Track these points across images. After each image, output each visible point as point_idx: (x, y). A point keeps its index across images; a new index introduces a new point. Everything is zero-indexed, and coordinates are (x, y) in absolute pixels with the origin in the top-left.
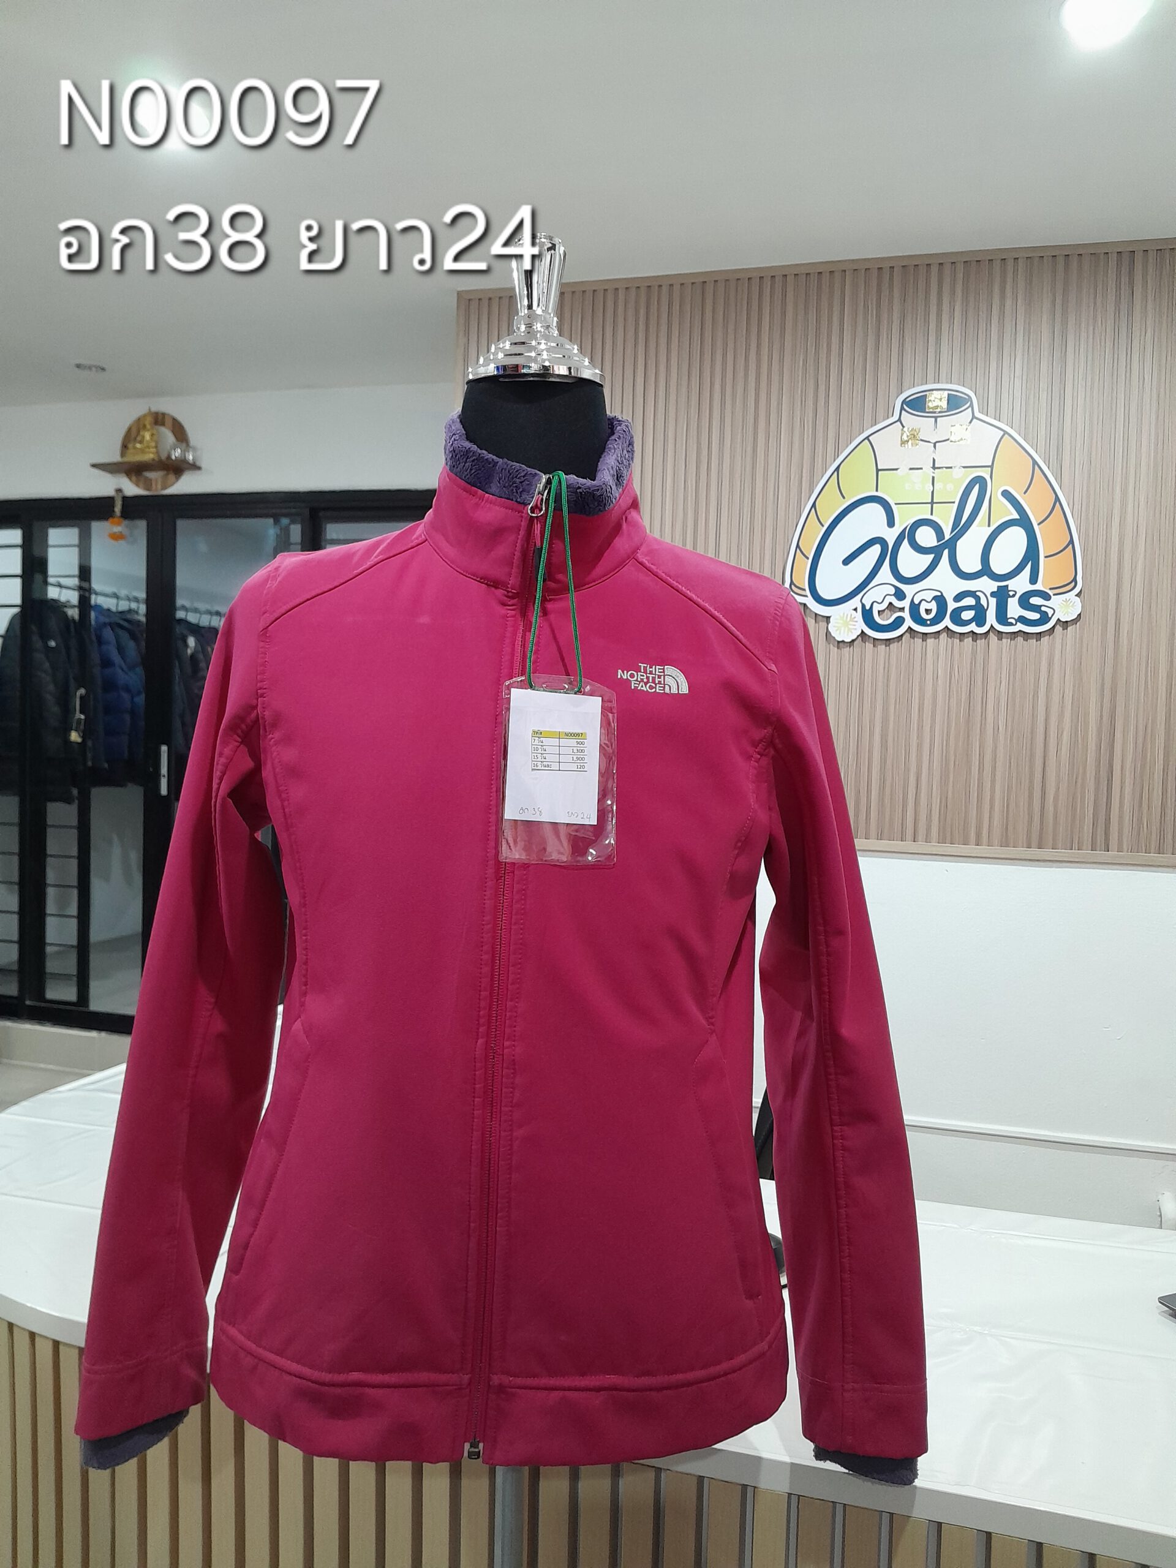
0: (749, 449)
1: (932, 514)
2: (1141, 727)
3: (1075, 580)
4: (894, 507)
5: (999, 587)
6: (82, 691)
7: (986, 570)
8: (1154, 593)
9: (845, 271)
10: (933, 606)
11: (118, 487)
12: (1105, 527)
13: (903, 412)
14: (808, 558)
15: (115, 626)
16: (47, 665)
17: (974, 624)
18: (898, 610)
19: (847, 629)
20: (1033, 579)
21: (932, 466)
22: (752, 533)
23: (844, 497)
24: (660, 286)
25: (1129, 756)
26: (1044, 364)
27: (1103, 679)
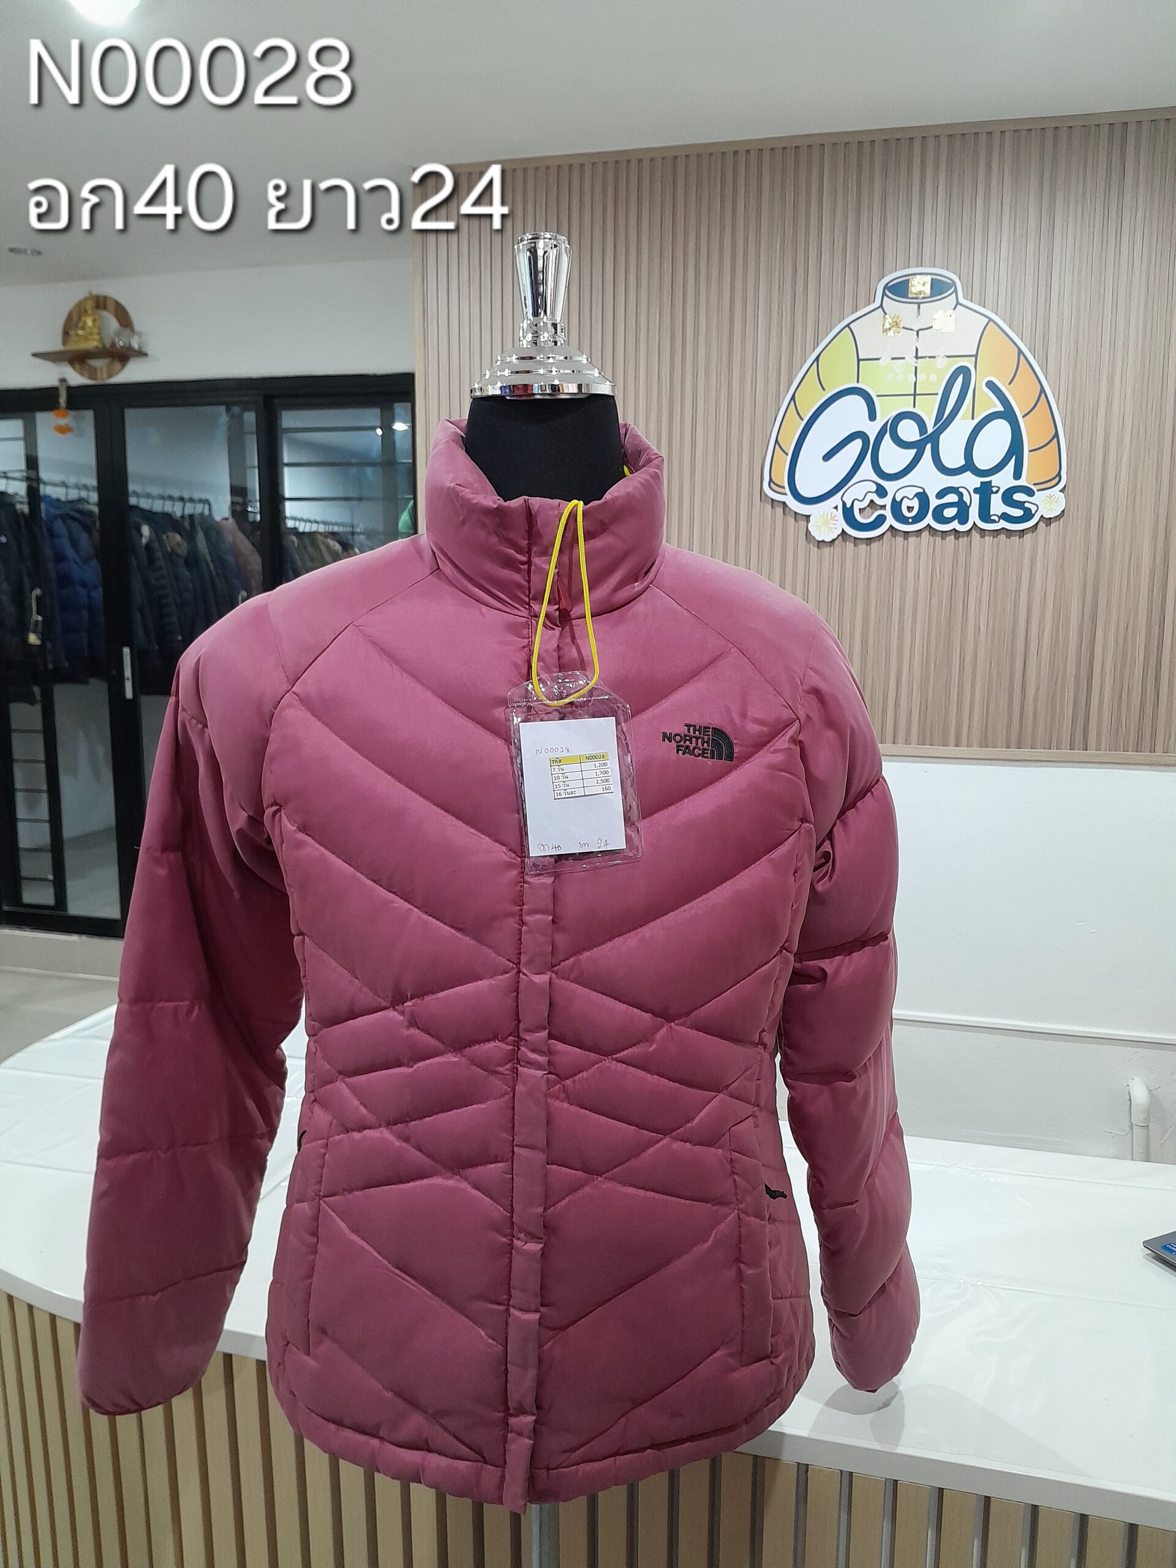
0: (726, 336)
1: (914, 406)
2: (1122, 625)
3: (1059, 475)
4: (876, 399)
5: (982, 483)
6: (37, 592)
7: (969, 465)
8: (1139, 488)
9: (823, 145)
10: (915, 503)
11: (61, 376)
12: (1090, 419)
13: (885, 298)
14: (787, 454)
15: (65, 518)
17: (956, 521)
18: (879, 508)
19: (827, 528)
20: (1017, 475)
21: (914, 355)
22: (729, 429)
23: (824, 389)
24: (629, 161)
25: (1110, 655)
26: (1031, 246)
27: (1085, 576)
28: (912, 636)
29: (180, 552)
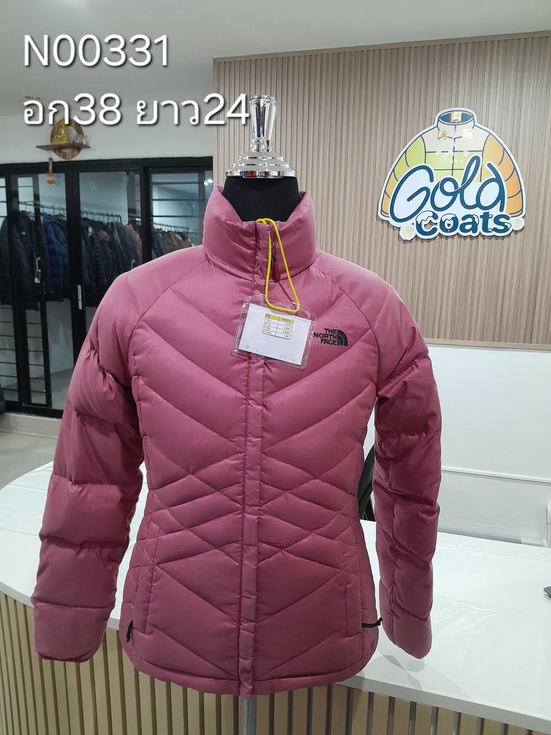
1: (452, 175)
3: (522, 210)
4: (434, 172)
5: (484, 213)
6: (39, 258)
7: (478, 204)
9: (411, 48)
10: (452, 222)
11: (50, 157)
12: (538, 182)
13: (439, 122)
14: (390, 198)
15: (53, 223)
16: (22, 245)
17: (471, 231)
18: (434, 224)
19: (408, 234)
20: (501, 209)
21: (453, 150)
22: (362, 185)
23: (408, 166)
24: (316, 55)
25: (544, 297)
26: (511, 97)
27: (533, 259)
28: (448, 288)
29: (107, 241)
